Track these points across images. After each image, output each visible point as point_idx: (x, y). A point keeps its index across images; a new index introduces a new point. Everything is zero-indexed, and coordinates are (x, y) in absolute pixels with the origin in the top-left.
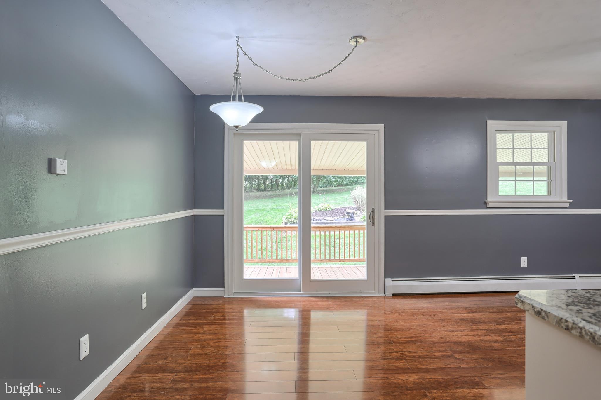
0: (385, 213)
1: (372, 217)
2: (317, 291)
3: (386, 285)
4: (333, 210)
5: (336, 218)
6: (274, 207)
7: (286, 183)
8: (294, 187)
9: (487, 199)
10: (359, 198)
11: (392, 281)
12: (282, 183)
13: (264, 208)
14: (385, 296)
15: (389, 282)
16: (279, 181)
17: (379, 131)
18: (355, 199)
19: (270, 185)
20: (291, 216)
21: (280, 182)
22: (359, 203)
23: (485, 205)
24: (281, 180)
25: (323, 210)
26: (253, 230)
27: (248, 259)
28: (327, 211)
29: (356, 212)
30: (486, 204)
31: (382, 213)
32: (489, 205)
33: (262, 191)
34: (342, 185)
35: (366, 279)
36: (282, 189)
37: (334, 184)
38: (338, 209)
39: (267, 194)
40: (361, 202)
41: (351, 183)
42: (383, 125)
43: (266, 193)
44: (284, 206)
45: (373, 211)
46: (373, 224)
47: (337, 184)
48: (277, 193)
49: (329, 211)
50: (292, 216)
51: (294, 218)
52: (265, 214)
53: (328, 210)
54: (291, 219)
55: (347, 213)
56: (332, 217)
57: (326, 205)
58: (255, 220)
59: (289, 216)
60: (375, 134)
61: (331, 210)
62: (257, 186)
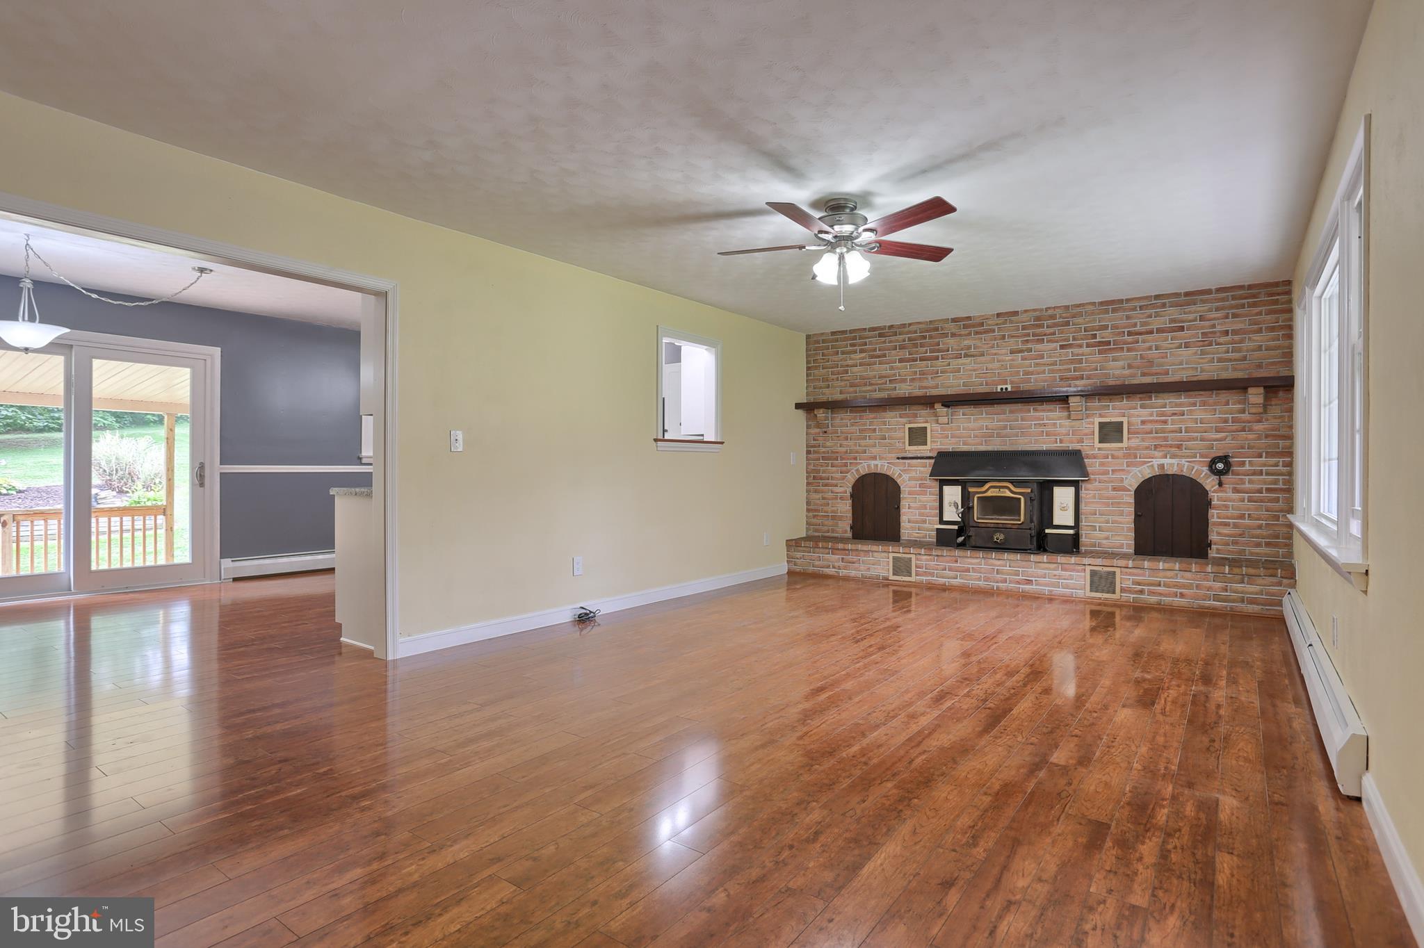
0: (221, 468)
1: (200, 475)
2: (103, 587)
3: (223, 567)
9: (361, 453)
11: (232, 561)
14: (220, 583)
15: (227, 563)
17: (212, 356)
23: (359, 461)
30: (360, 459)
31: (216, 468)
32: (364, 461)
35: (191, 562)
38: (39, 489)
40: (117, 471)
42: (219, 349)
45: (202, 467)
46: (202, 485)
60: (205, 360)
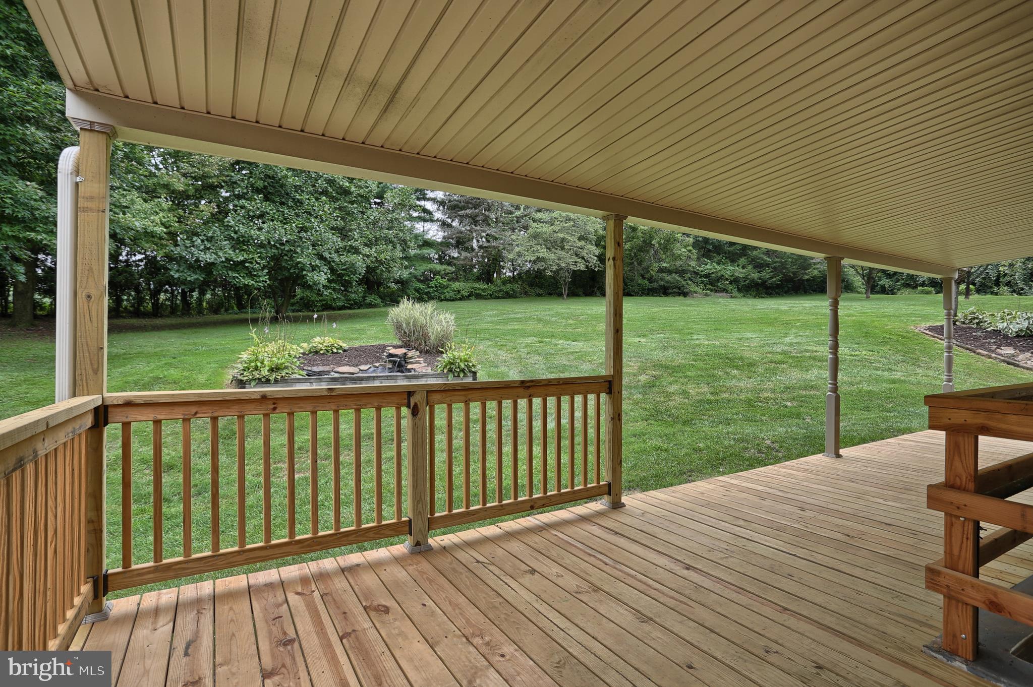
4: (345, 351)
5: (363, 367)
6: (190, 347)
7: (208, 303)
8: (226, 310)
10: (408, 324)
12: (200, 301)
13: (160, 349)
16: (192, 297)
18: (398, 327)
19: (168, 303)
20: (259, 364)
21: (195, 297)
22: (409, 336)
24: (195, 294)
25: (321, 352)
26: (161, 414)
27: (134, 567)
28: (333, 353)
29: (410, 354)
33: (145, 315)
34: (334, 309)
36: (200, 312)
37: (316, 306)
38: (356, 349)
39: (161, 323)
41: (351, 305)
43: (158, 321)
44: (216, 345)
47: (323, 305)
48: (186, 320)
49: (337, 353)
50: (262, 363)
51: (268, 368)
52: (166, 364)
53: (335, 350)
54: (258, 372)
55: (391, 355)
56: (353, 365)
57: (329, 340)
58: (135, 378)
59: (253, 364)
61: (340, 351)
62: (134, 303)
